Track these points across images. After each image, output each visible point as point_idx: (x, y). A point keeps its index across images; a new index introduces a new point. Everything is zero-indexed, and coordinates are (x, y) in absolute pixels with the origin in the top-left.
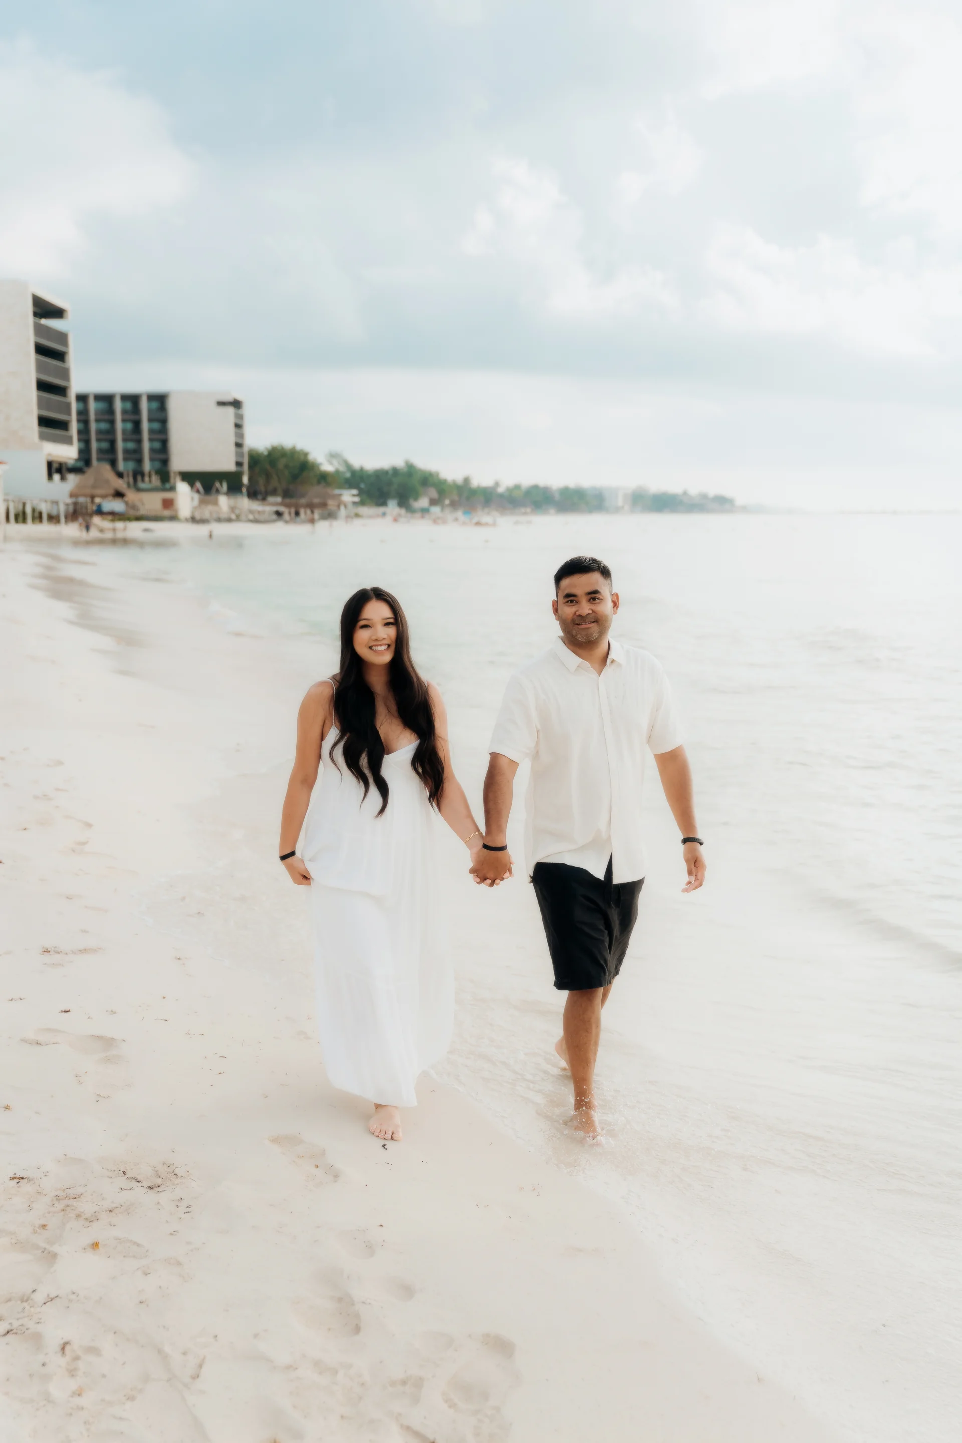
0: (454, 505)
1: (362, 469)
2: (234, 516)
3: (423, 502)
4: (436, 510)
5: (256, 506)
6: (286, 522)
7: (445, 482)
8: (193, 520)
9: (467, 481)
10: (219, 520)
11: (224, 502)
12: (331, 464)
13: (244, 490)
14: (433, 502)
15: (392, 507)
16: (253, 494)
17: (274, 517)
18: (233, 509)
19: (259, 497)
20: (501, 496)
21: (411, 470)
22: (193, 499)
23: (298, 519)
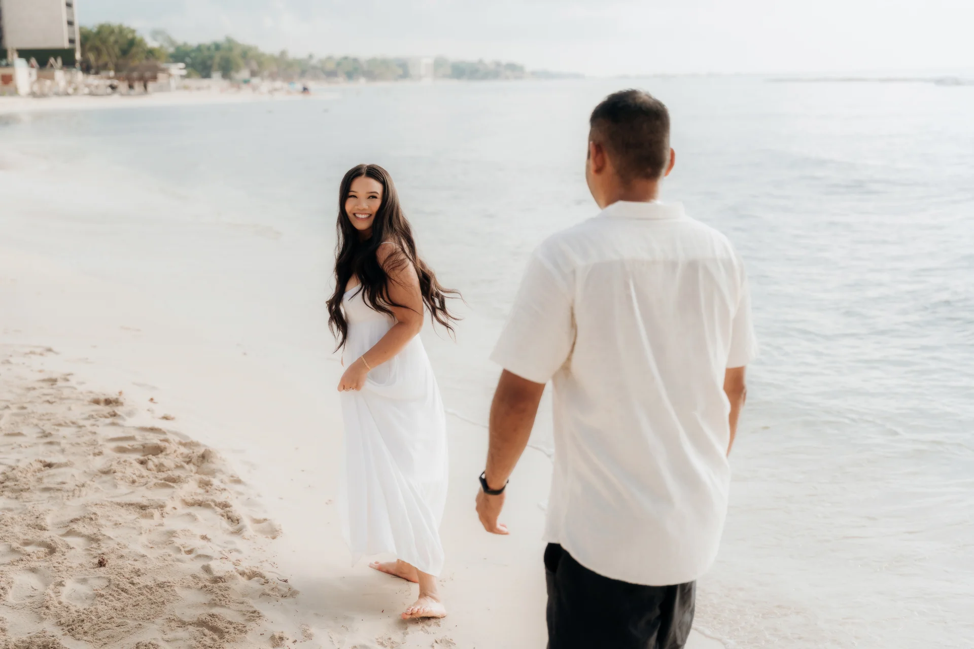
0: (273, 77)
1: (185, 44)
2: (70, 91)
3: (244, 74)
4: (255, 81)
5: (93, 80)
6: (122, 95)
7: (263, 55)
8: (33, 95)
9: (283, 53)
10: (57, 94)
11: (60, 76)
12: (155, 39)
13: (78, 65)
14: (254, 74)
15: (217, 78)
16: (86, 69)
17: (109, 90)
18: (70, 83)
19: (93, 71)
20: (314, 68)
21: (231, 45)
22: (30, 74)
23: (132, 92)
